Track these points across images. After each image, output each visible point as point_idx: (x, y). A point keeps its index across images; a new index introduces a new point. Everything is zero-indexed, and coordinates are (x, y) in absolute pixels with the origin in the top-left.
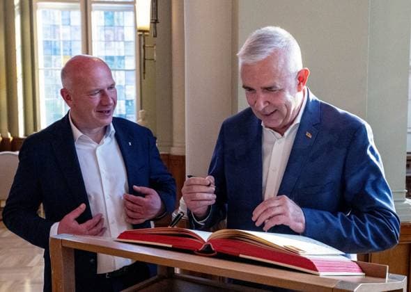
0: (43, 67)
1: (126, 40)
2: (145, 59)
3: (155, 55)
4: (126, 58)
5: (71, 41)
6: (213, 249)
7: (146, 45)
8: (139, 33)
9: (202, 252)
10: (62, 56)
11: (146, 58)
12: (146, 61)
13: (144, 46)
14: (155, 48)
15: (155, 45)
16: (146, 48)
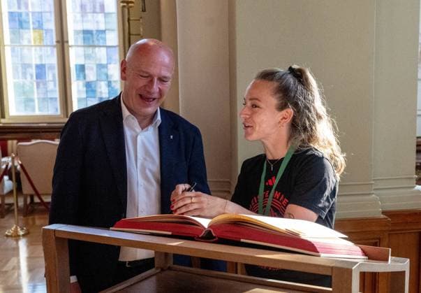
0: (9, 43)
1: (106, 11)
2: (129, 34)
3: (141, 30)
4: (107, 31)
5: (41, 13)
6: (214, 235)
7: (131, 18)
8: (122, 4)
9: (202, 238)
10: (32, 30)
11: (131, 33)
12: (131, 36)
13: (129, 20)
14: (141, 21)
15: (141, 18)
16: (131, 22)
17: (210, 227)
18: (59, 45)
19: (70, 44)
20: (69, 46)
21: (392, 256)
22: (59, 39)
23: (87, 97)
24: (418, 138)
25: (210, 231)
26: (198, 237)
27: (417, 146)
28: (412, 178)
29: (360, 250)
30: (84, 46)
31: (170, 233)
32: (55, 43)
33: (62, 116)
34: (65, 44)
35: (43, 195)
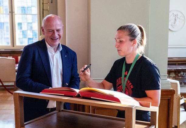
3: (48, 8)
7: (44, 3)
11: (44, 9)
12: (44, 11)
13: (43, 3)
14: (48, 4)
15: (48, 2)
16: (44, 4)
17: (79, 92)
18: (11, 14)
19: (15, 13)
20: (15, 14)
21: (151, 106)
22: (11, 11)
23: (23, 38)
24: (169, 58)
25: (79, 94)
26: (75, 96)
27: (168, 62)
28: (166, 76)
29: (139, 103)
30: (22, 14)
31: (64, 95)
32: (9, 13)
33: (11, 46)
34: (13, 13)
35: (4, 82)
